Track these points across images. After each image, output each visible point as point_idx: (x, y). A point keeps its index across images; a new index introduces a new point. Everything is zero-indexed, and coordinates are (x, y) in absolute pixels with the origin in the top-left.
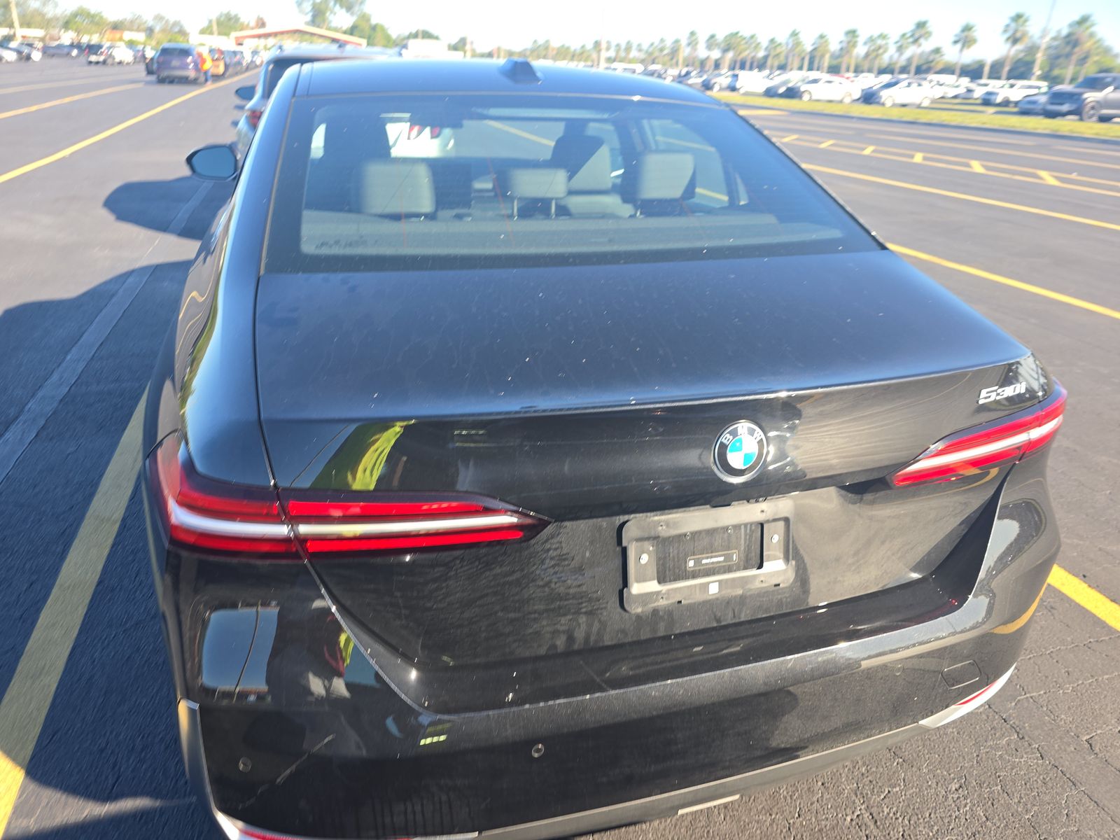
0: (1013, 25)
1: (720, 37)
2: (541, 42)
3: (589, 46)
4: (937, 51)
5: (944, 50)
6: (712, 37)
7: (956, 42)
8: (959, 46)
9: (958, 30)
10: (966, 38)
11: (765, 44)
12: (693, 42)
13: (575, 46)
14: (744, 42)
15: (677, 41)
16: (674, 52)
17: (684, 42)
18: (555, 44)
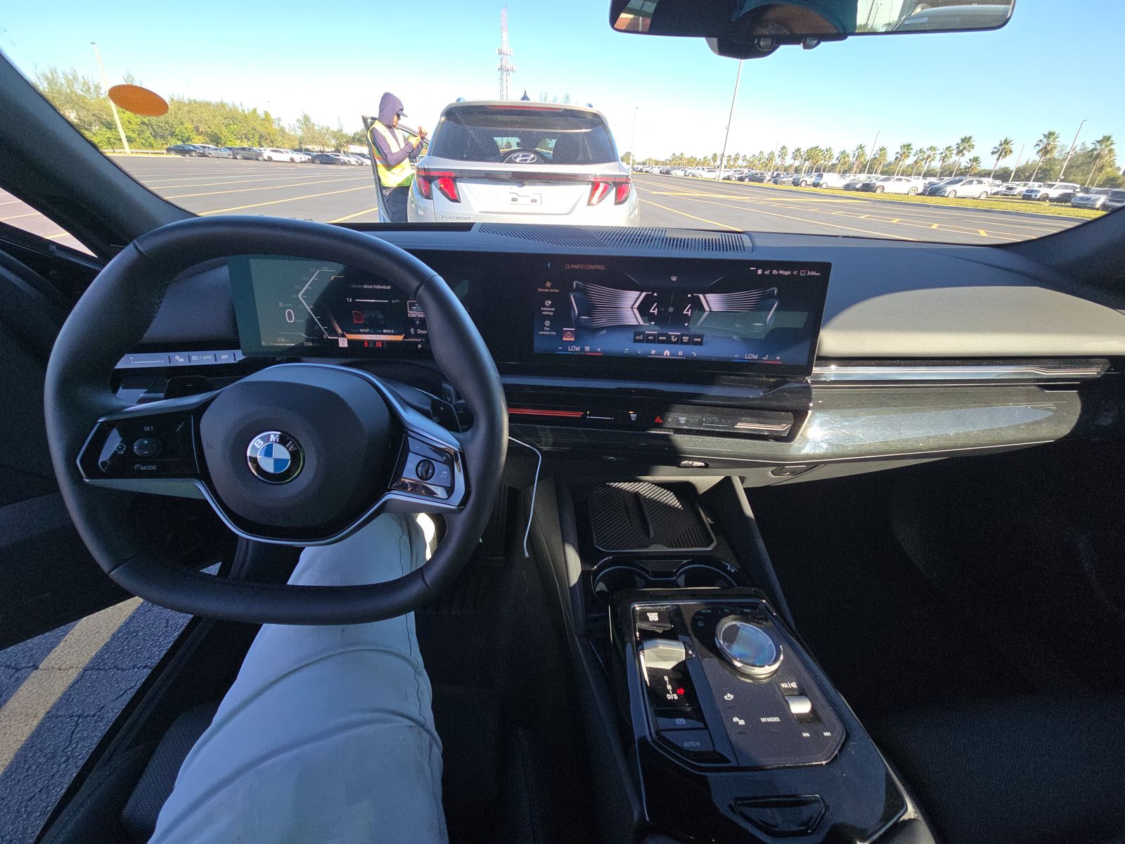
0: (1045, 141)
1: (804, 149)
2: (678, 154)
3: (710, 157)
4: (976, 160)
5: (982, 159)
6: (798, 150)
7: (993, 153)
8: (996, 156)
9: (997, 144)
10: (1003, 149)
11: (836, 154)
12: (783, 155)
13: (700, 157)
14: (821, 154)
15: (772, 153)
16: (770, 159)
17: (777, 153)
18: (687, 156)
